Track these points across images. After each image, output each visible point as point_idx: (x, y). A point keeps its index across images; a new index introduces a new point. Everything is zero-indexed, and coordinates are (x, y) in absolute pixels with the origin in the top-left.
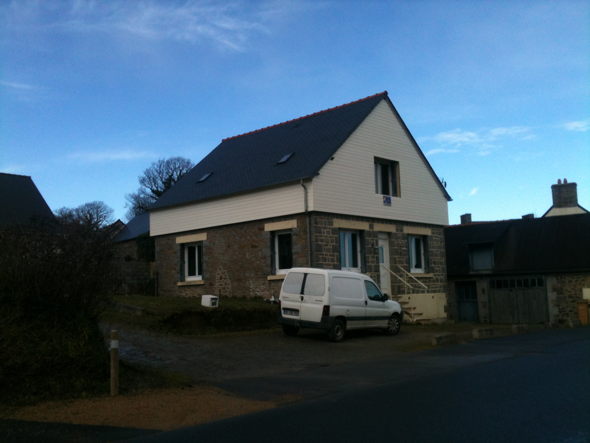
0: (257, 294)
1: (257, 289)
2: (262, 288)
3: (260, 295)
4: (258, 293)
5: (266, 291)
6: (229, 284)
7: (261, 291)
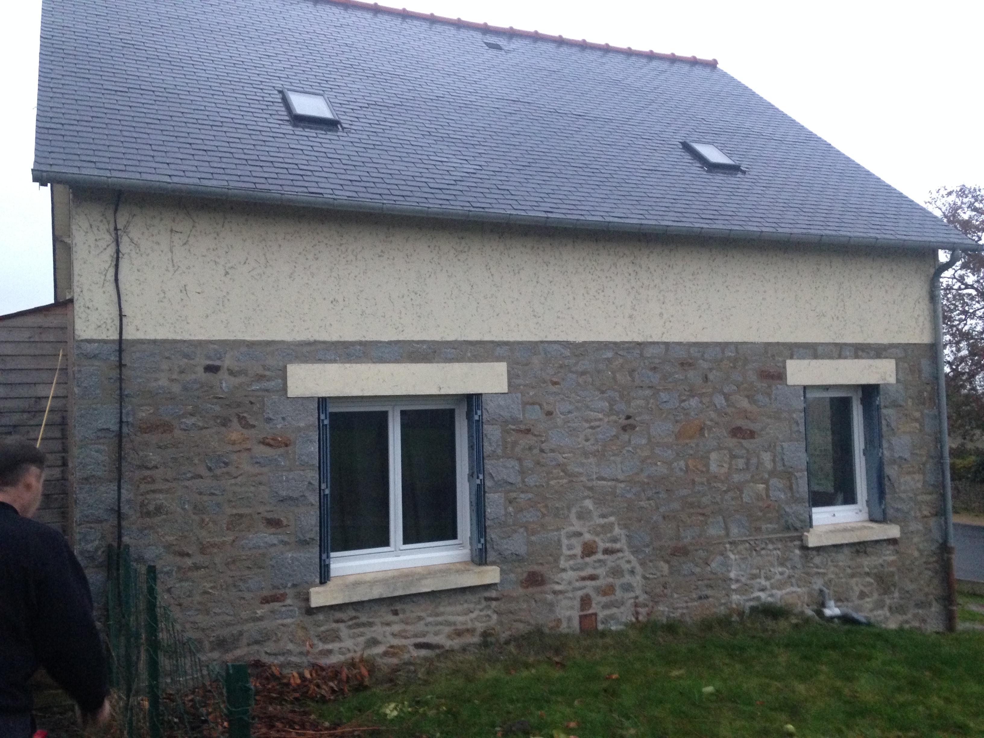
0: (758, 598)
1: (758, 580)
2: (778, 577)
3: (770, 599)
4: (762, 595)
5: (792, 585)
6: (632, 572)
7: (773, 587)
